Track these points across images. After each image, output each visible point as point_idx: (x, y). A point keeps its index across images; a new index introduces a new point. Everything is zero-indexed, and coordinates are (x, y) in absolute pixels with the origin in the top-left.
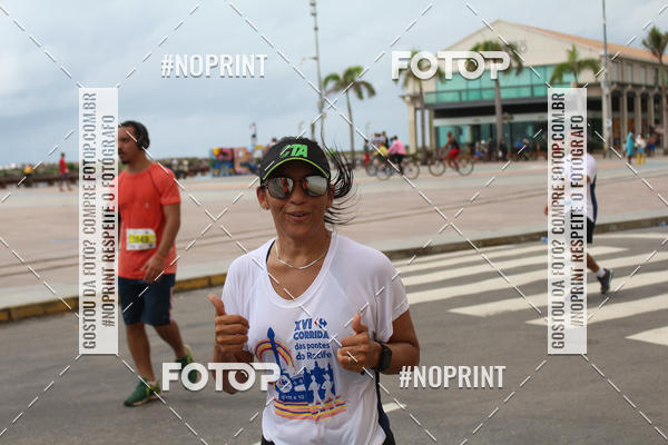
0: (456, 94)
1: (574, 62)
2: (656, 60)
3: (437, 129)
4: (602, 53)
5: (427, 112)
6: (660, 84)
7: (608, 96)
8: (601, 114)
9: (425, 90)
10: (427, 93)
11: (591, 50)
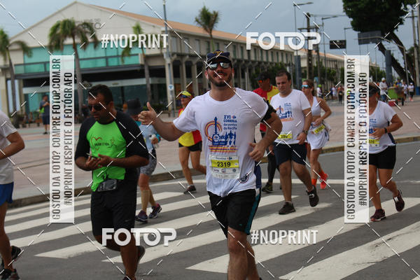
0: (43, 65)
2: (207, 35)
3: (26, 96)
4: (164, 29)
5: (16, 82)
7: (169, 64)
8: (165, 80)
9: (14, 62)
10: (15, 65)
11: (154, 26)
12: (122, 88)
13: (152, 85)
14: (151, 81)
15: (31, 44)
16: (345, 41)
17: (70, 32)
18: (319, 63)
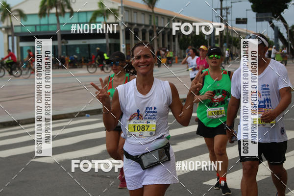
0: (34, 27)
1: (103, 10)
2: (150, 10)
3: (22, 48)
4: (120, 5)
5: (15, 38)
6: (153, 24)
7: (123, 30)
8: (119, 41)
9: (14, 24)
10: (15, 26)
11: (113, 3)
12: (89, 45)
13: (110, 44)
14: (109, 41)
15: (26, 11)
16: (246, 19)
17: (54, 4)
18: (228, 33)
